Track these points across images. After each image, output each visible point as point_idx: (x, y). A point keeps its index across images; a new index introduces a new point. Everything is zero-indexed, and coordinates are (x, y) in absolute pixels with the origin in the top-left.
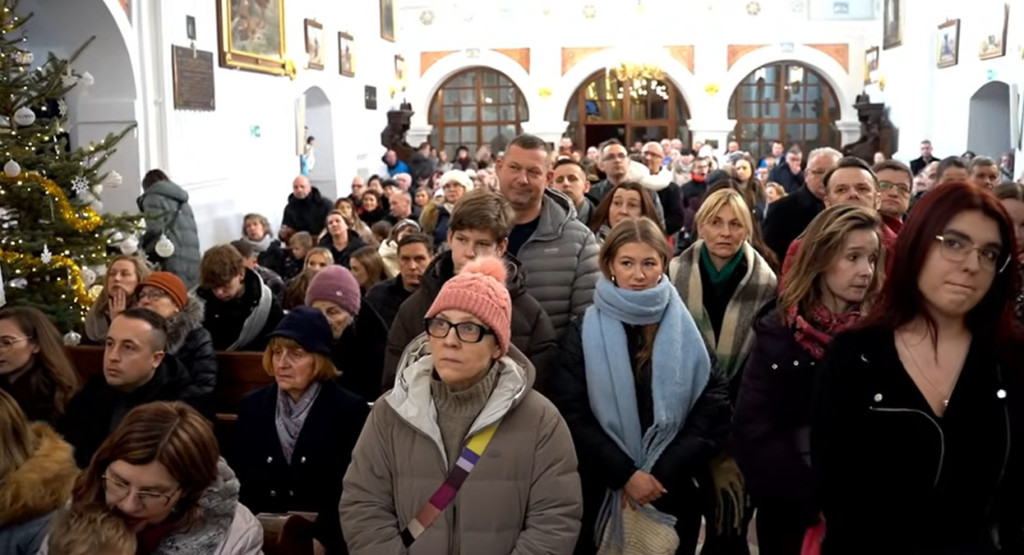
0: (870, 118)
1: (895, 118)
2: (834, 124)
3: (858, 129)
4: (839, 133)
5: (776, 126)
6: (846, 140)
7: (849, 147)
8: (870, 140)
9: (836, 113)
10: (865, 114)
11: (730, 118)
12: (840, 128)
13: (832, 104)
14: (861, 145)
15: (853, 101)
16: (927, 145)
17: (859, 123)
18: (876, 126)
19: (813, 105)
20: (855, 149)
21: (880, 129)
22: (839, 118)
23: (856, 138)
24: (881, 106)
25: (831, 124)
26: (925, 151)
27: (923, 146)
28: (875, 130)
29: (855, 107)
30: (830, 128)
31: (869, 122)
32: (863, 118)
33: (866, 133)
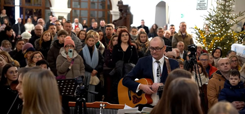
0: (123, 10)
1: (132, 11)
2: (109, 12)
3: (118, 14)
4: (111, 15)
5: (87, 12)
6: (114, 18)
7: (115, 21)
8: (123, 18)
9: (110, 7)
10: (121, 8)
11: (68, 7)
12: (112, 13)
13: (109, 3)
14: (120, 20)
15: (117, 3)
16: (143, 21)
17: (119, 12)
18: (125, 14)
19: (101, 3)
20: (117, 22)
21: (126, 15)
22: (111, 9)
23: (118, 18)
24: (127, 6)
25: (108, 12)
26: (142, 24)
27: (142, 22)
28: (125, 15)
29: (118, 5)
30: (108, 13)
31: (123, 12)
32: (120, 10)
33: (121, 16)
